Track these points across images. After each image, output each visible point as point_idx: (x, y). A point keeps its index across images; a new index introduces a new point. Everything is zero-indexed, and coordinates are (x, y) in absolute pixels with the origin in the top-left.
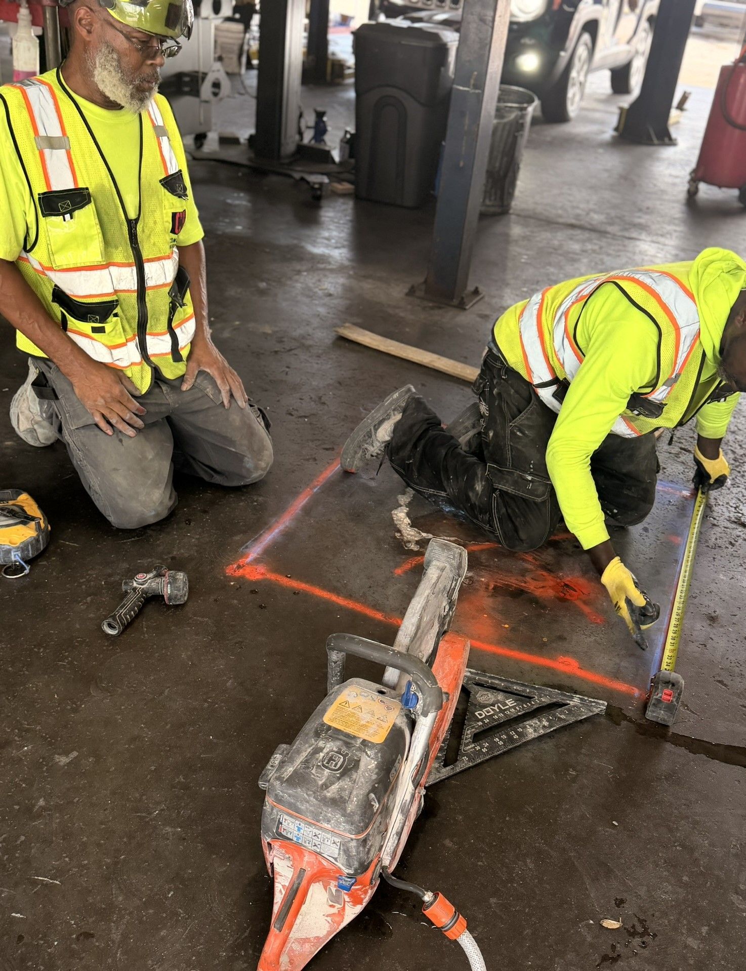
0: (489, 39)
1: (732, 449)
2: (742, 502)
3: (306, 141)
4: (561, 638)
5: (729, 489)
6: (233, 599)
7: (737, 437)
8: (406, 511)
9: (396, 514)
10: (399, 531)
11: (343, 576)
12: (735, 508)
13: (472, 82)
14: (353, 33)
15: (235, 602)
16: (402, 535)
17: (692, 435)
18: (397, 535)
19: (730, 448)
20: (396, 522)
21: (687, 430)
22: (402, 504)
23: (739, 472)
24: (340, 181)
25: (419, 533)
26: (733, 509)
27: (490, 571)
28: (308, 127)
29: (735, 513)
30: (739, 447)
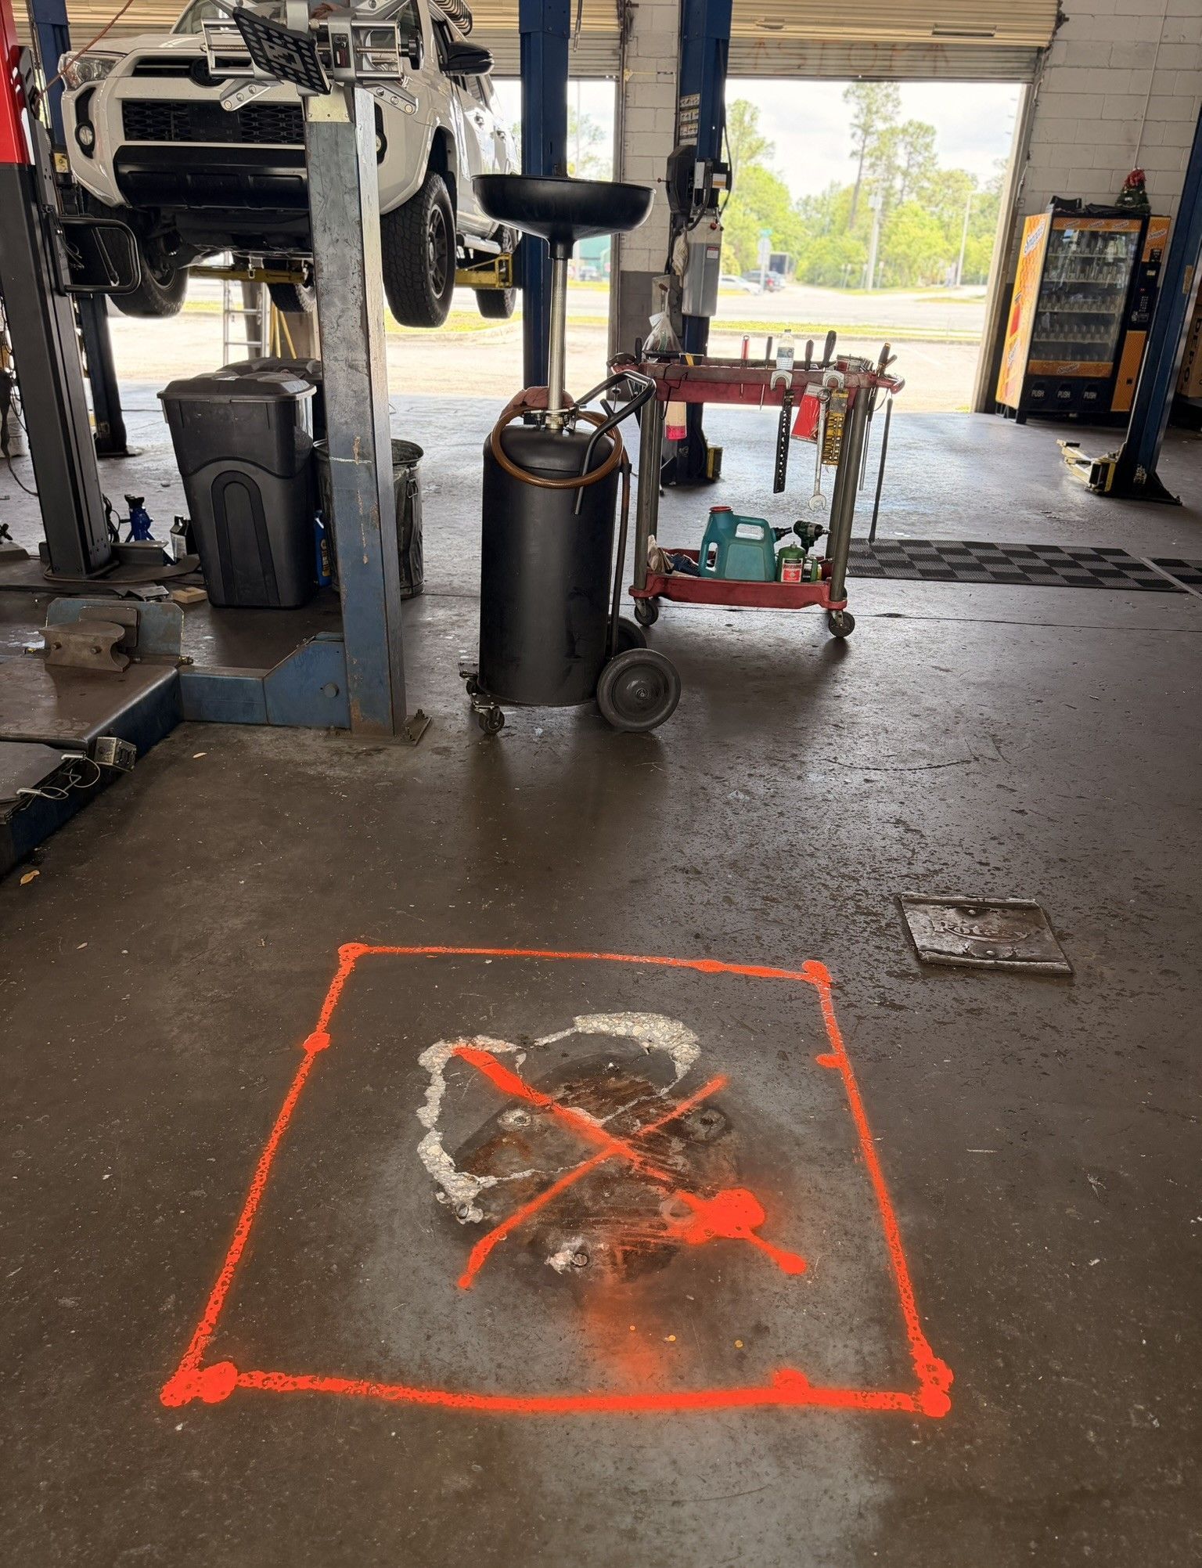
0: (368, 391)
1: (823, 881)
2: (873, 967)
3: (122, 539)
4: (761, 1330)
5: (848, 949)
6: (189, 1469)
7: (820, 862)
8: (438, 1139)
9: (425, 1151)
10: (440, 1188)
11: (376, 1329)
12: (871, 979)
13: (356, 450)
14: (159, 396)
15: (195, 1473)
16: (447, 1196)
17: (767, 873)
18: (440, 1196)
19: (819, 881)
20: (429, 1170)
21: (759, 867)
22: (429, 1126)
23: (847, 917)
24: (183, 586)
25: (474, 1180)
26: (868, 982)
27: (606, 1222)
28: (122, 521)
29: (874, 987)
30: (828, 877)
